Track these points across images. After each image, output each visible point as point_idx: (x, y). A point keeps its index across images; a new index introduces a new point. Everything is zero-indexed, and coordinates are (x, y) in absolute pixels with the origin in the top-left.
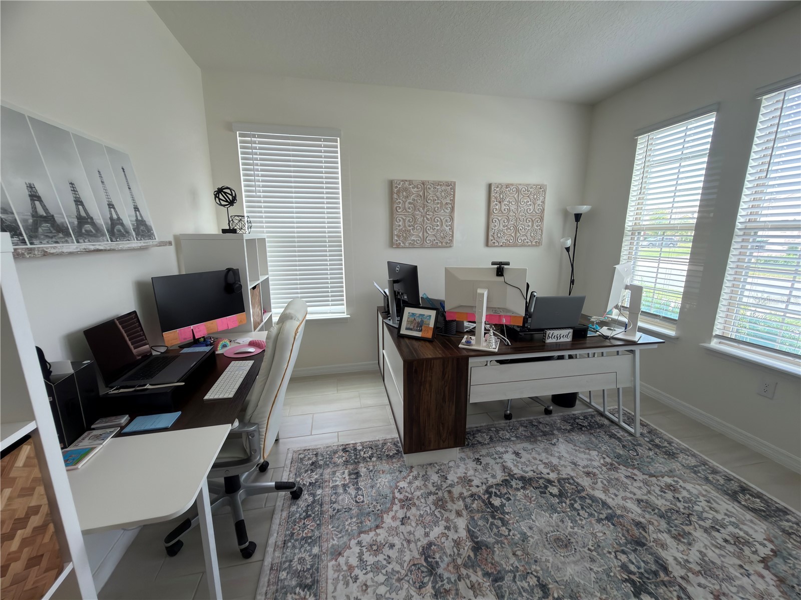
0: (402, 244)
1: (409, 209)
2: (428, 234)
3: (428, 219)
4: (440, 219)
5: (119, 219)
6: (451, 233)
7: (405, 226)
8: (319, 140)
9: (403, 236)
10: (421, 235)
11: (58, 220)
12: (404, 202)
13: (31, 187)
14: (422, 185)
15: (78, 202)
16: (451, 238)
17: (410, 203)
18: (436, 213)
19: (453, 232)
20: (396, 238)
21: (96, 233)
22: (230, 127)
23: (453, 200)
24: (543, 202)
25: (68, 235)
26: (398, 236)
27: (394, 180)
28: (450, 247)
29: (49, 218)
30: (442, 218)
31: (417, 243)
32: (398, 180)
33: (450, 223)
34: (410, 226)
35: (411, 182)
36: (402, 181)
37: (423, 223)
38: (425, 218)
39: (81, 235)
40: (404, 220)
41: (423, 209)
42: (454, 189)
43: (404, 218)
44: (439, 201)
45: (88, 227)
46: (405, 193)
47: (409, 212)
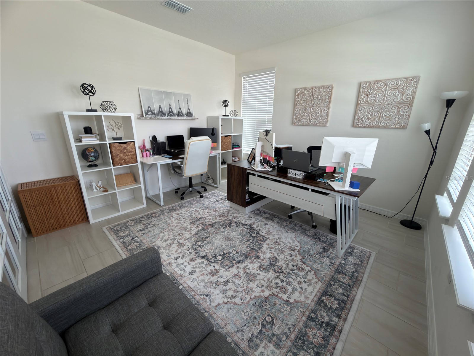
0: (297, 123)
1: (303, 104)
2: (312, 118)
3: (313, 109)
4: (321, 109)
5: (181, 112)
6: (326, 118)
7: (300, 114)
8: (268, 74)
9: (298, 119)
10: (308, 118)
11: (164, 112)
12: (301, 100)
13: (160, 106)
14: (312, 90)
15: (170, 108)
16: (326, 121)
17: (304, 100)
18: (318, 106)
19: (328, 117)
20: (294, 120)
21: (174, 115)
22: (240, 76)
23: (330, 98)
24: (414, 92)
25: (166, 115)
26: (296, 119)
27: (297, 89)
28: (325, 126)
29: (162, 112)
30: (322, 108)
31: (305, 123)
32: (299, 88)
33: (326, 112)
34: (302, 114)
35: (305, 88)
36: (301, 88)
37: (310, 112)
38: (311, 109)
39: (168, 115)
40: (300, 110)
41: (311, 103)
42: (331, 90)
43: (300, 109)
44: (321, 98)
45: (171, 114)
46: (301, 95)
47: (303, 105)
